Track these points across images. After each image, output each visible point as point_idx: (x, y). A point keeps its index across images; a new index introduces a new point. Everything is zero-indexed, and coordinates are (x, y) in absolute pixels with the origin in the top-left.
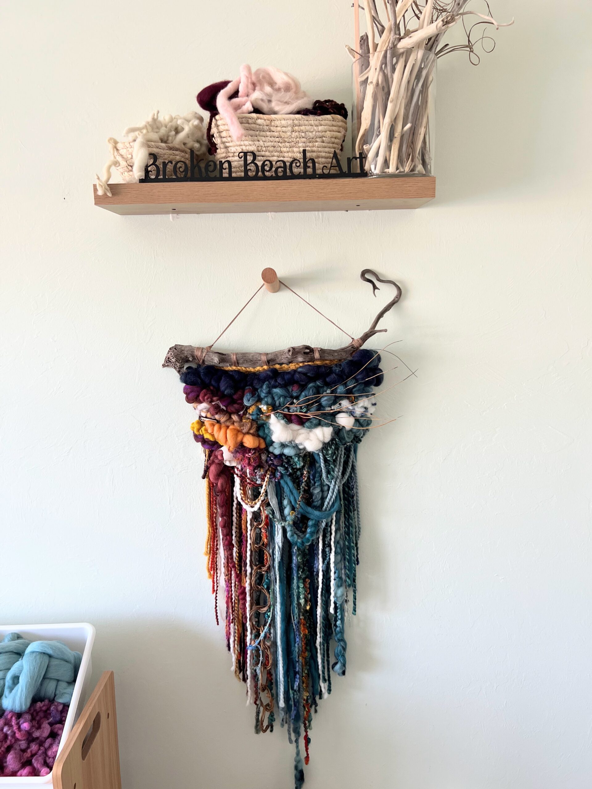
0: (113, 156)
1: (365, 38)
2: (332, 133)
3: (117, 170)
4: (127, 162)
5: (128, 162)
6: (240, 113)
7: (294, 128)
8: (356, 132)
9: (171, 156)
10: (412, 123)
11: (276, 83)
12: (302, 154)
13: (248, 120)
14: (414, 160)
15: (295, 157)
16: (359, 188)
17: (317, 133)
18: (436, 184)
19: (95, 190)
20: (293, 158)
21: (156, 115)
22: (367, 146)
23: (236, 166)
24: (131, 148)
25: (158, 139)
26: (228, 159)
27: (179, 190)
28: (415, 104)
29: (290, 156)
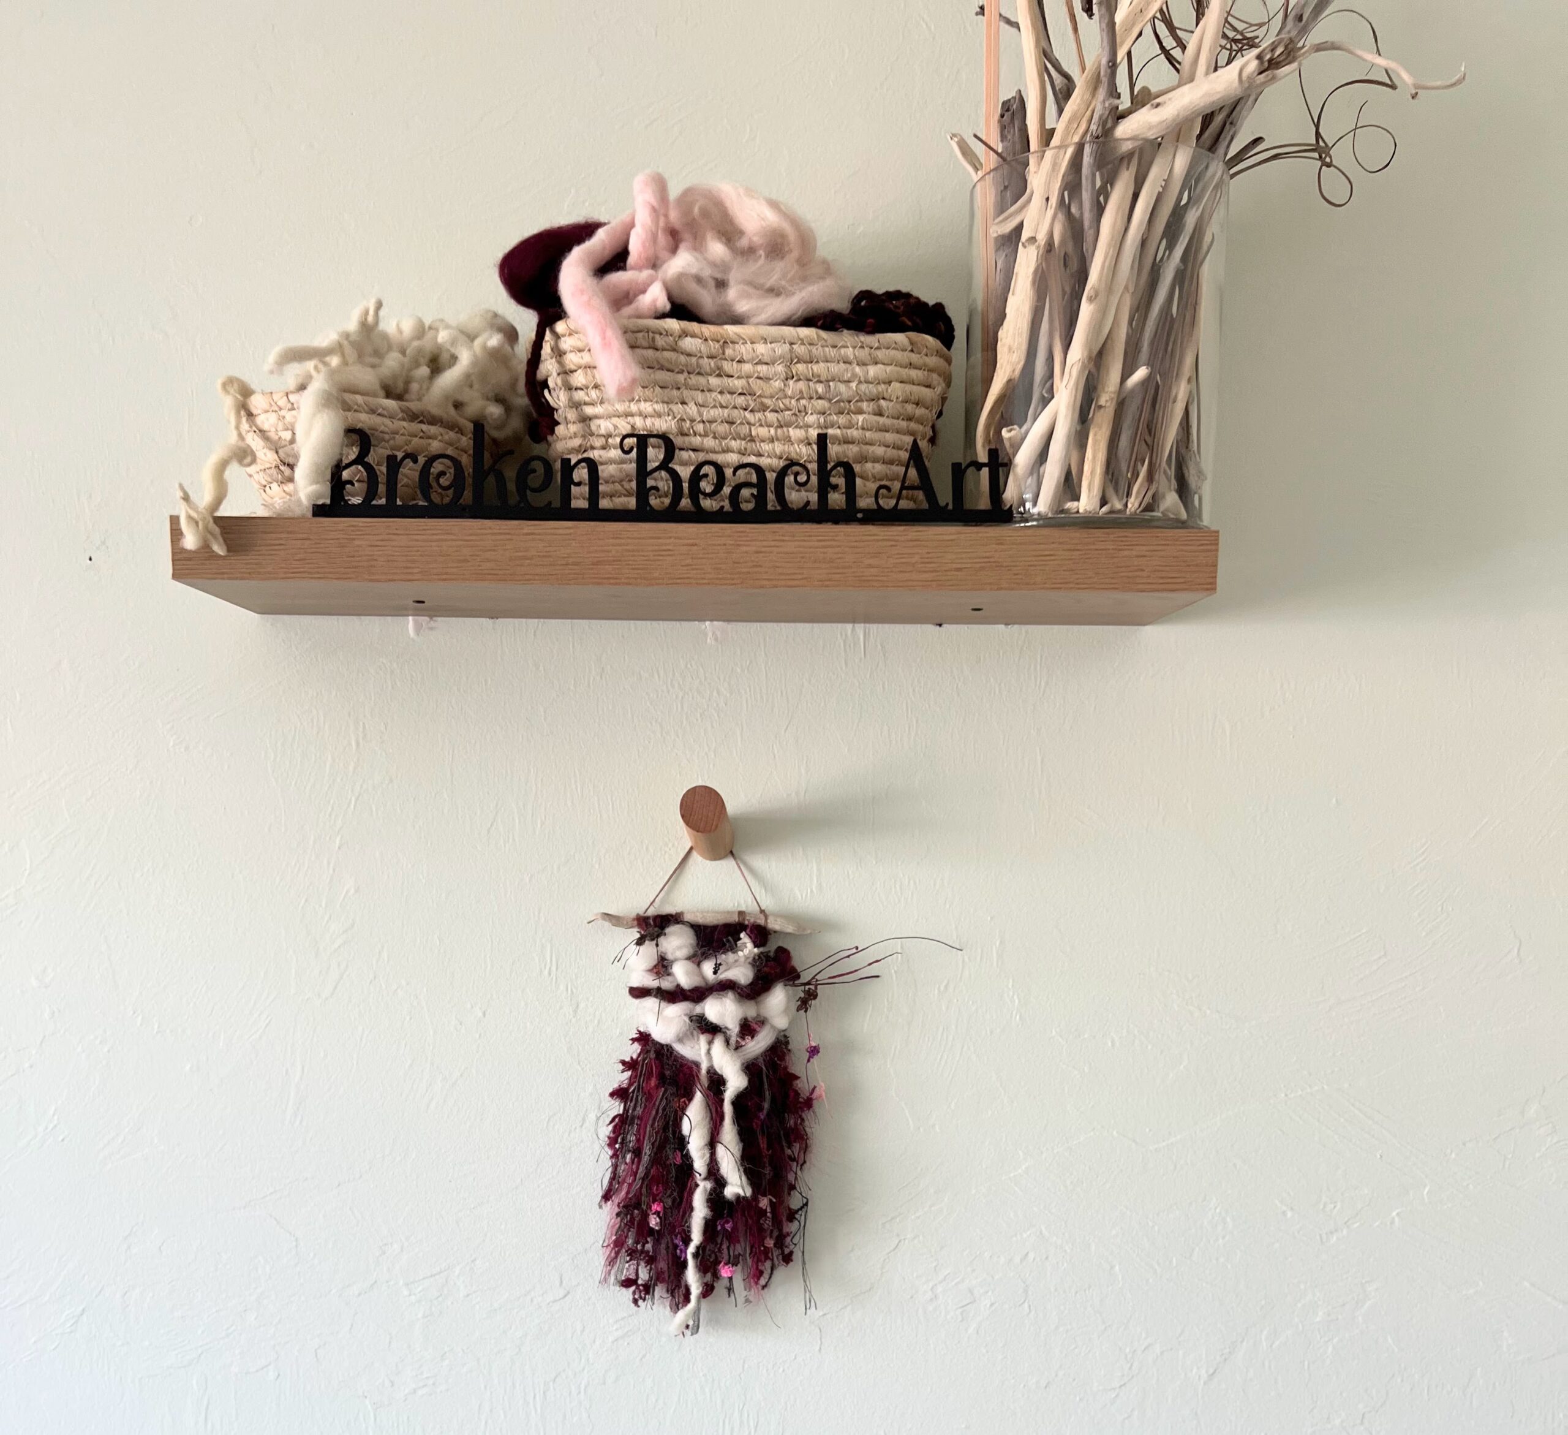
0: (235, 433)
1: (1015, 107)
2: (909, 388)
3: (250, 476)
4: (277, 452)
5: (280, 451)
6: (629, 317)
7: (792, 366)
8: (978, 389)
9: (415, 440)
10: (1149, 364)
11: (741, 233)
12: (815, 447)
13: (653, 339)
14: (1157, 477)
15: (794, 456)
16: (987, 554)
17: (863, 387)
18: (1220, 553)
19: (176, 534)
20: (787, 459)
21: (371, 312)
22: (1010, 431)
23: (613, 476)
24: (293, 409)
25: (377, 387)
26: (590, 454)
27: (434, 544)
28: (1161, 311)
29: (778, 453)
